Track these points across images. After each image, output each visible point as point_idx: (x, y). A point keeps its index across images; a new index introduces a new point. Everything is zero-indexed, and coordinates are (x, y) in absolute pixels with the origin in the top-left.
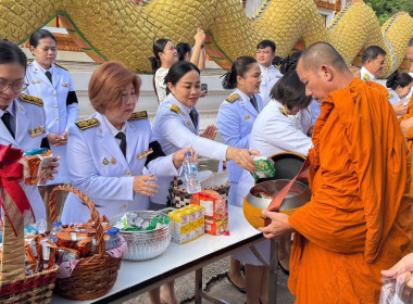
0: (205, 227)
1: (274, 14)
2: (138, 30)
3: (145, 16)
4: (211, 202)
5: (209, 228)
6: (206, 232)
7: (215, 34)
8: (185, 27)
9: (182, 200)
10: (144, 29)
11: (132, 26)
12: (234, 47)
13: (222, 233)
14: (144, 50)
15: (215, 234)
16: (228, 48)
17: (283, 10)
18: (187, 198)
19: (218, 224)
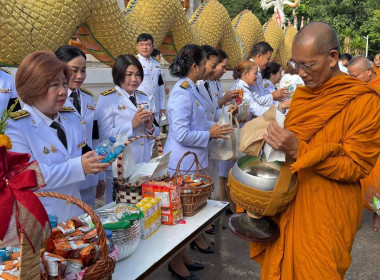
0: (162, 218)
1: (144, 9)
2: (14, 21)
3: (20, 7)
4: (167, 193)
5: (167, 219)
6: (163, 223)
7: (91, 26)
8: (63, 18)
9: (128, 194)
10: (21, 20)
11: (7, 17)
12: (111, 39)
13: (178, 222)
14: (21, 42)
15: (171, 224)
16: (106, 40)
17: (153, 6)
18: (134, 191)
19: (175, 213)
